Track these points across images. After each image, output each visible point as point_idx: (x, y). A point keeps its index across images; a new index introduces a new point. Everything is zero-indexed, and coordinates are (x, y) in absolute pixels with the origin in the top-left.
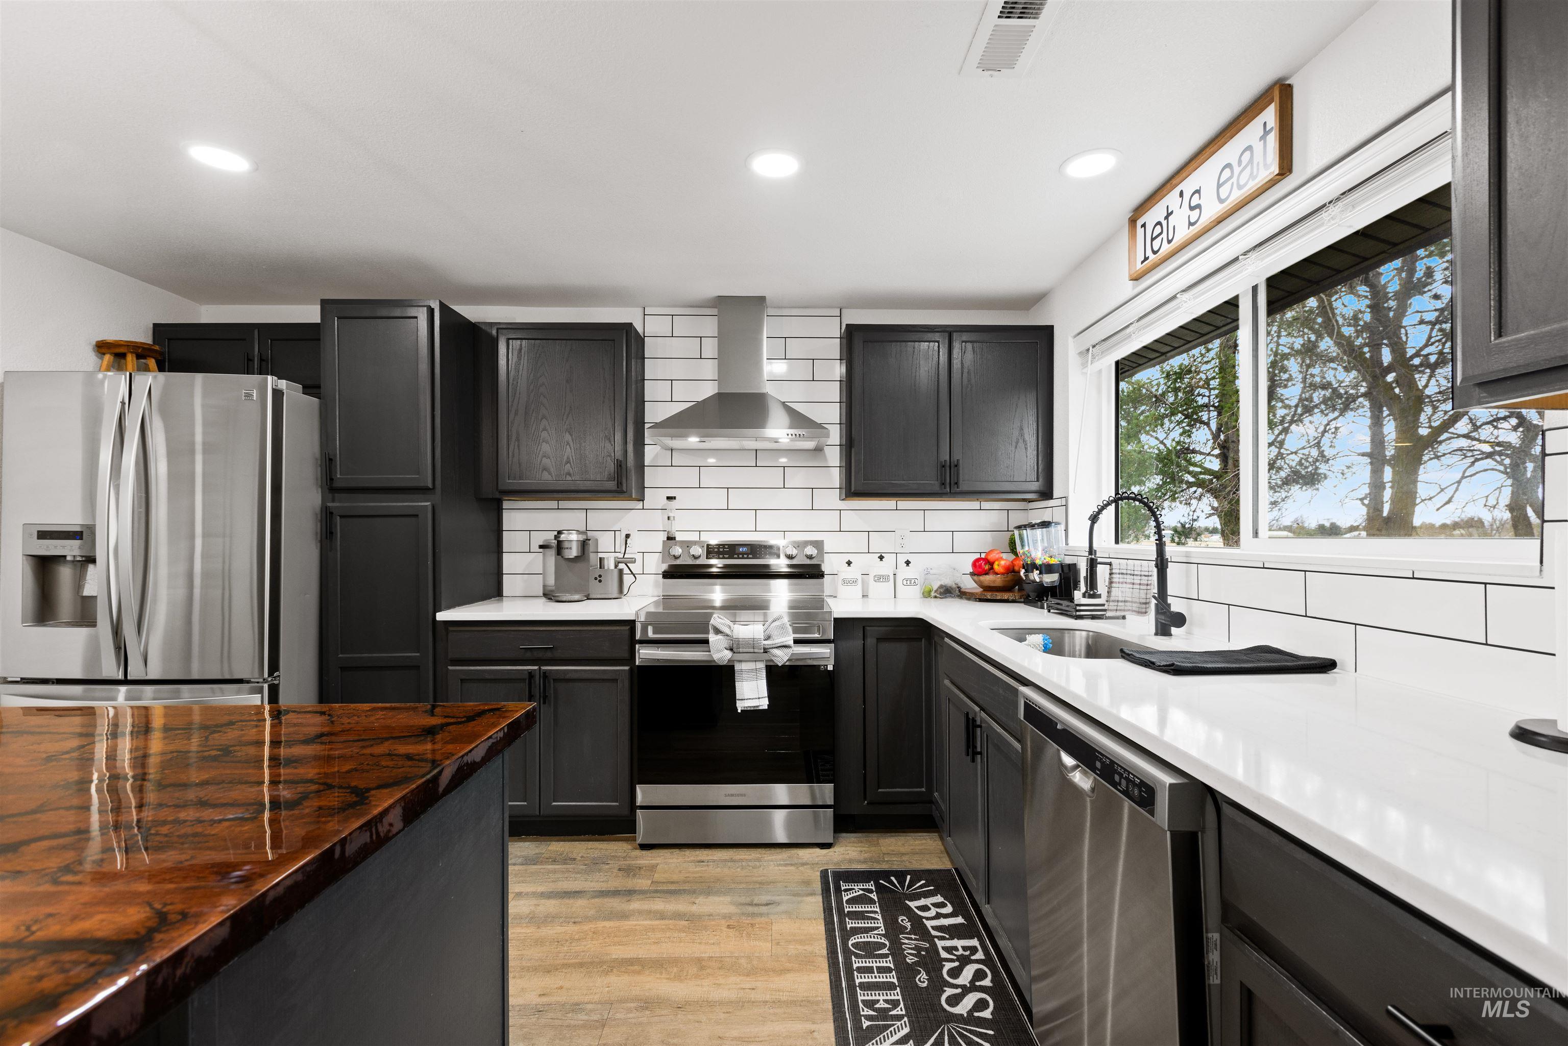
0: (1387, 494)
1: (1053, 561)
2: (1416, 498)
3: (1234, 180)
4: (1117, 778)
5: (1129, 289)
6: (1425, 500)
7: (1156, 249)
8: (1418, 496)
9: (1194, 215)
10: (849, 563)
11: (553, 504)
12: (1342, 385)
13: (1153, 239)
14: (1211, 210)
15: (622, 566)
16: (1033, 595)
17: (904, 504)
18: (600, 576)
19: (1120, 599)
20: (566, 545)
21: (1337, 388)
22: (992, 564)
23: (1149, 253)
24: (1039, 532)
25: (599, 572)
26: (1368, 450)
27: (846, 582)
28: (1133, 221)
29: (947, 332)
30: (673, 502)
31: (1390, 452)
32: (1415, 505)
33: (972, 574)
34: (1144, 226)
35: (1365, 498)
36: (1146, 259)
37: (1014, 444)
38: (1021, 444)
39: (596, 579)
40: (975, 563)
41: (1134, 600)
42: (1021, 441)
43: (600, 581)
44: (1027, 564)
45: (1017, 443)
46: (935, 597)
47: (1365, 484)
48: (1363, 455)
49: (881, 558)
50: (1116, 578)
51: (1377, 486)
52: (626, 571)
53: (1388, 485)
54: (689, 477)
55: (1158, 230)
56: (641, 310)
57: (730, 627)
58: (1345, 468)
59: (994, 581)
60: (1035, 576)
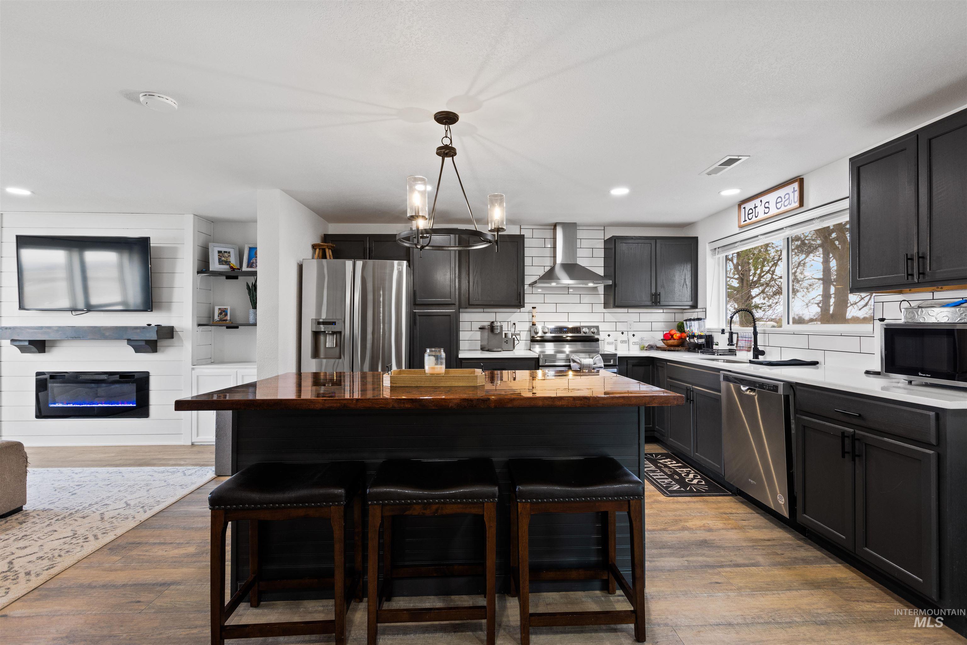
0: (832, 301)
1: (702, 334)
2: (848, 303)
3: (783, 202)
4: (765, 387)
5: (737, 230)
6: (853, 304)
7: (750, 218)
8: (849, 301)
9: (767, 210)
10: (609, 335)
11: (482, 310)
12: (807, 238)
13: (748, 214)
14: (773, 211)
15: (514, 337)
16: (692, 348)
17: (631, 310)
18: (507, 341)
19: (741, 346)
20: (496, 328)
21: (804, 240)
22: (672, 336)
23: (747, 219)
24: (696, 323)
25: (506, 339)
26: (821, 277)
27: (608, 343)
28: (740, 206)
29: (654, 239)
30: (534, 310)
31: (834, 277)
32: (847, 307)
33: (662, 340)
34: (744, 208)
35: (820, 303)
36: (745, 221)
37: (682, 286)
38: (685, 286)
39: (505, 342)
40: (665, 335)
41: (746, 346)
42: (685, 285)
43: (507, 343)
44: (689, 335)
45: (683, 285)
46: (646, 350)
47: (820, 295)
48: (819, 279)
49: (623, 333)
50: (740, 338)
51: (826, 296)
52: (516, 339)
53: (833, 296)
54: (540, 298)
55: (751, 211)
56: (520, 226)
57: (579, 360)
58: (808, 286)
59: (674, 343)
60: (696, 340)
